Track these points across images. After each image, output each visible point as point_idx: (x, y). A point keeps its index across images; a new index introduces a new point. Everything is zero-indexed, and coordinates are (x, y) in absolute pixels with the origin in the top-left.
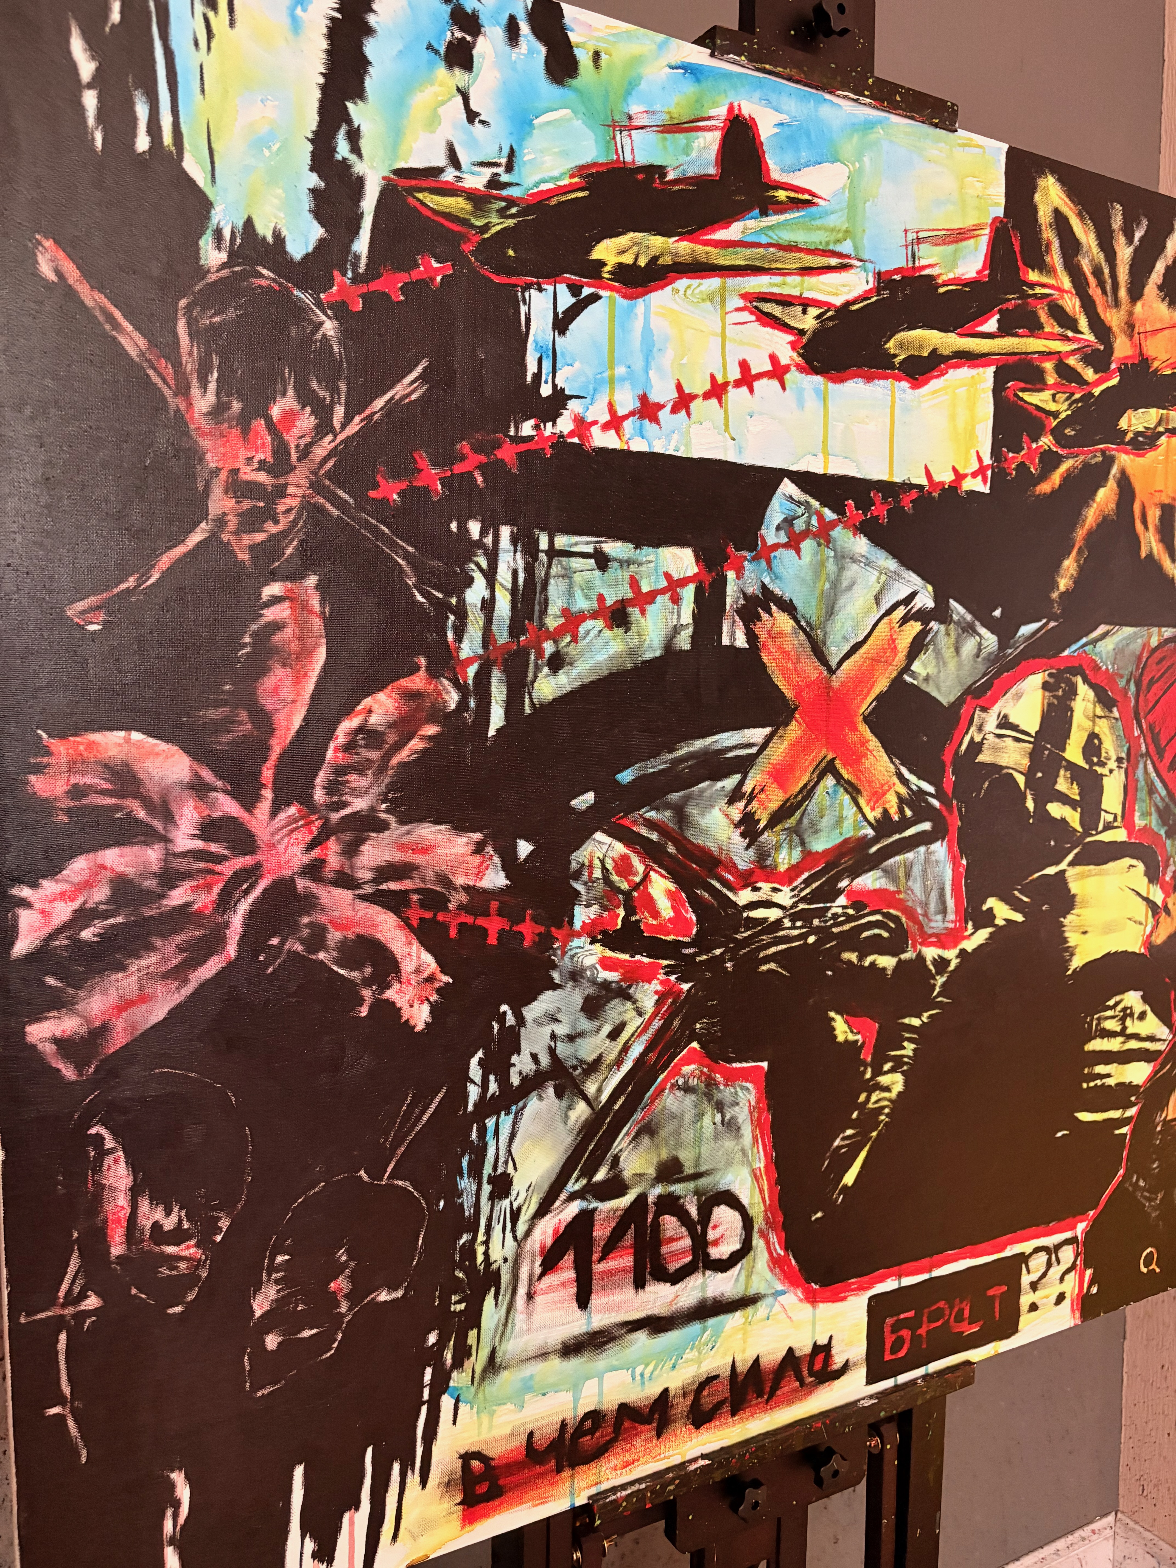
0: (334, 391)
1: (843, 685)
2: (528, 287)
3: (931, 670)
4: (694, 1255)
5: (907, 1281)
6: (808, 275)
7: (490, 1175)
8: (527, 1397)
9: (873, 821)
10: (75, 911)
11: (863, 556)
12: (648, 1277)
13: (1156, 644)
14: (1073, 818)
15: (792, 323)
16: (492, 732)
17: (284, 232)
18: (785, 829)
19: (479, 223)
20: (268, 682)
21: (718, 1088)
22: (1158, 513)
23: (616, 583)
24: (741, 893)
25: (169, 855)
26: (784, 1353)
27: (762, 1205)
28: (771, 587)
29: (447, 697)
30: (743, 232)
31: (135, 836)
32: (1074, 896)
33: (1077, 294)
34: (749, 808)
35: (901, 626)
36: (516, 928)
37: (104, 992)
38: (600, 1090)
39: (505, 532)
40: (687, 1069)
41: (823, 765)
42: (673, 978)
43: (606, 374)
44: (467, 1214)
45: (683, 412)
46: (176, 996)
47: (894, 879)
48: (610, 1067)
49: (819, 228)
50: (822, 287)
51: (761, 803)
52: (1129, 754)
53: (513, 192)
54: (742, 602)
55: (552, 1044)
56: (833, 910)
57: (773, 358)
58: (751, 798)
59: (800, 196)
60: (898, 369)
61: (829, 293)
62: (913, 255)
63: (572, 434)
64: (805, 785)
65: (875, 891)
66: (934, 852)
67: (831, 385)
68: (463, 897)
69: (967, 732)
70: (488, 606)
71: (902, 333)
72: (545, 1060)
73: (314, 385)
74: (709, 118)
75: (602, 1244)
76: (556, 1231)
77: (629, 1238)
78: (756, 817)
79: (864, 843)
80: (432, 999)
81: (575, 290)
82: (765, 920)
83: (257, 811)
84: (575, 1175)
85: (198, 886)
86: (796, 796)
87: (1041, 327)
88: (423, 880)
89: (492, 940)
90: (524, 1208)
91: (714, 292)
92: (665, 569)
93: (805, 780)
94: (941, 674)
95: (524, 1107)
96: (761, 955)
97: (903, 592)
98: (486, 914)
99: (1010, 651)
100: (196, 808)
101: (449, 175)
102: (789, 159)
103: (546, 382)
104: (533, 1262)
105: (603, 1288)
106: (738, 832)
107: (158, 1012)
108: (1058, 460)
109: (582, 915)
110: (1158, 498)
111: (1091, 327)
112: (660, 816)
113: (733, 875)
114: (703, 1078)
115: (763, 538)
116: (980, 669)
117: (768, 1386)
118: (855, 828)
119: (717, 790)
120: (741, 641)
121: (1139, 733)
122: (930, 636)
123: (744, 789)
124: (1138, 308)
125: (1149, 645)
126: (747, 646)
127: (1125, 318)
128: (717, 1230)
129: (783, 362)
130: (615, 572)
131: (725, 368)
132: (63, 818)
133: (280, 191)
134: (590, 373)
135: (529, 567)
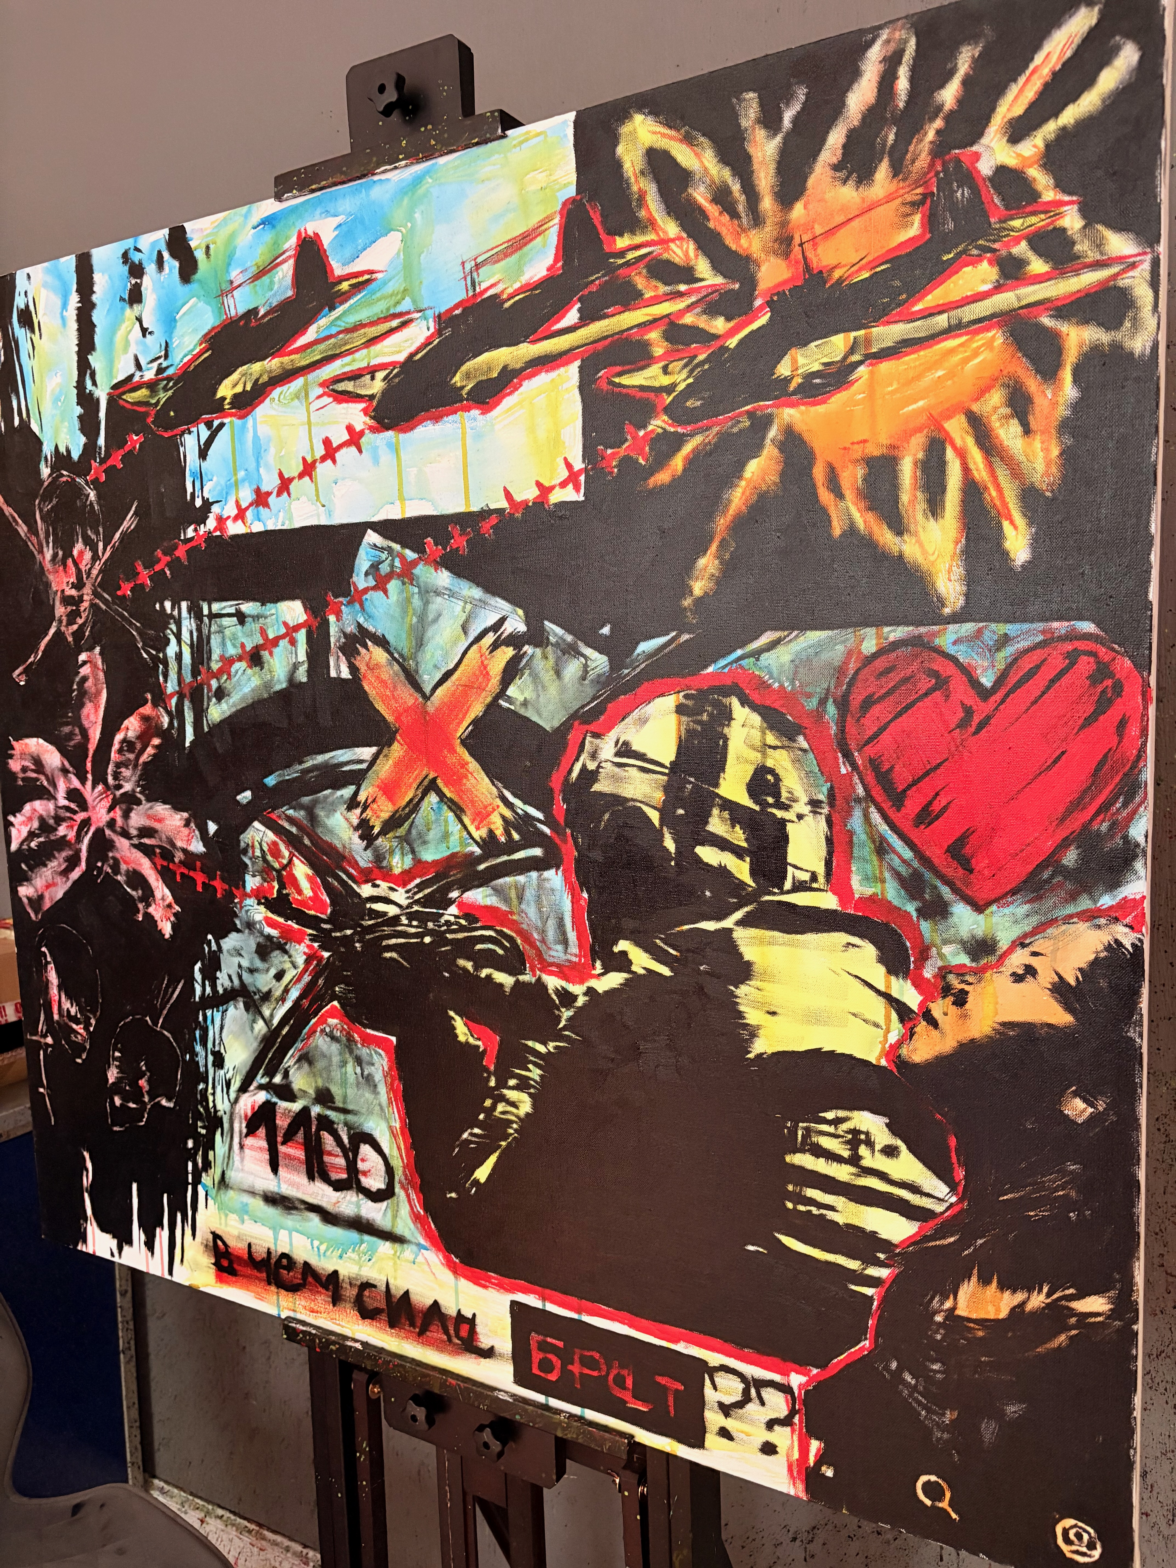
0: (97, 533)
1: (437, 709)
2: (183, 433)
3: (529, 694)
4: (348, 1173)
5: (551, 1308)
6: (374, 344)
7: (211, 1049)
8: (246, 1217)
9: (478, 839)
10: (28, 832)
11: (446, 589)
12: (316, 1174)
13: (874, 650)
14: (741, 870)
15: (363, 392)
16: (187, 744)
17: (70, 447)
18: (397, 837)
19: (153, 401)
20: (85, 711)
21: (356, 1044)
22: (860, 472)
23: (251, 634)
24: (363, 886)
25: (57, 807)
26: (432, 1302)
27: (400, 1161)
28: (365, 625)
29: (162, 720)
30: (317, 332)
31: (44, 795)
32: (749, 964)
33: (689, 236)
34: (364, 815)
35: (491, 652)
36: (212, 883)
37: (41, 877)
38: (272, 1016)
39: (184, 605)
40: (331, 1021)
41: (426, 783)
42: (316, 945)
43: (233, 480)
44: (201, 1070)
45: (285, 494)
46: (65, 886)
47: (507, 900)
48: (278, 1001)
49: (379, 300)
50: (386, 350)
51: (374, 812)
52: (831, 796)
53: (170, 372)
54: (343, 640)
55: (240, 971)
56: (446, 918)
57: (350, 429)
58: (365, 807)
59: (361, 279)
60: (467, 400)
61: (393, 353)
62: (473, 284)
63: (215, 530)
64: (411, 800)
65: (486, 907)
66: (548, 880)
67: (402, 436)
68: (182, 855)
69: (577, 759)
70: (179, 657)
71: (468, 363)
72: (236, 982)
73: (89, 532)
74: (284, 253)
75: (283, 1132)
76: (253, 1107)
77: (300, 1136)
78: (371, 824)
79: (473, 860)
80: (171, 919)
81: (209, 425)
82: (385, 914)
83: (86, 786)
84: (261, 1071)
85: (68, 826)
86: (404, 808)
87: (639, 294)
88: (161, 840)
89: (199, 888)
90: (233, 1082)
91: (299, 390)
92: (283, 619)
93: (411, 794)
94: (541, 699)
95: (227, 1010)
96: (384, 944)
97: (491, 619)
98: (195, 869)
99: (626, 671)
100: (64, 782)
101: (137, 377)
102: (348, 252)
103: (198, 497)
104: (241, 1123)
105: (287, 1166)
106: (357, 834)
107: (59, 894)
108: (678, 441)
109: (252, 882)
110: (858, 452)
111: (716, 267)
112: (296, 814)
113: (355, 870)
114: (344, 1033)
115: (354, 584)
116: (590, 692)
117: (419, 1322)
118: (461, 844)
119: (337, 798)
120: (345, 672)
121: (850, 769)
122: (524, 661)
123: (359, 798)
124: (798, 211)
125: (860, 652)
126: (350, 676)
127: (775, 233)
128: (365, 1164)
129: (358, 428)
130: (250, 625)
131: (312, 449)
132: (20, 783)
133: (66, 424)
134: (223, 482)
135: (199, 630)
